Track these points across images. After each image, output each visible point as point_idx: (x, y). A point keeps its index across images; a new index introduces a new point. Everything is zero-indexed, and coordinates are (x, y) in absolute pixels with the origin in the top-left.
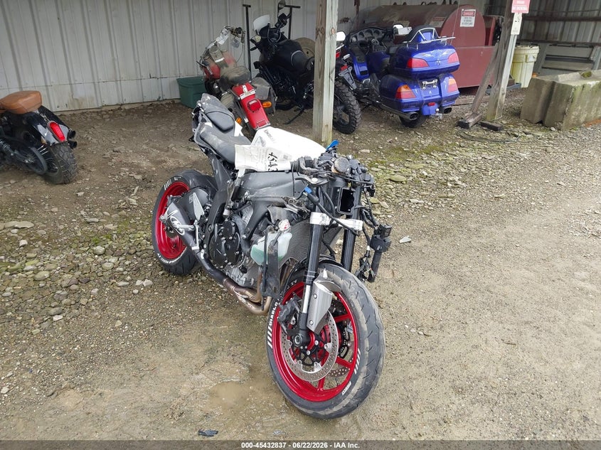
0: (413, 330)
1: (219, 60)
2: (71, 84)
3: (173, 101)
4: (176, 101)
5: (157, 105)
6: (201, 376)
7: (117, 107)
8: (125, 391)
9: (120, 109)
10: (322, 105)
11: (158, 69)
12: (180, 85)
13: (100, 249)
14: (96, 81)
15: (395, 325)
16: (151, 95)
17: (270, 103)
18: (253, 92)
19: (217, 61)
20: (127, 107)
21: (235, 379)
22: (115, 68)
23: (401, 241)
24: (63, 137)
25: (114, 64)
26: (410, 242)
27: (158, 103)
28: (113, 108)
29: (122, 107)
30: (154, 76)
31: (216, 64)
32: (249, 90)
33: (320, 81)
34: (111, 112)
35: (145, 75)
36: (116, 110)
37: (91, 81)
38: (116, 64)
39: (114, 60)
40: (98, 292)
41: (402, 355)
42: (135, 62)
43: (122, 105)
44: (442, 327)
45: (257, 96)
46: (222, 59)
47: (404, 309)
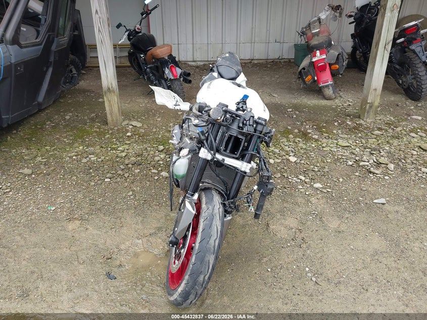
0: (309, 275)
1: (315, 31)
2: (222, 43)
3: (289, 60)
4: (292, 61)
5: (277, 62)
6: (140, 241)
7: (249, 61)
8: (98, 232)
9: (251, 62)
10: (373, 71)
11: (282, 36)
12: (295, 49)
13: (161, 148)
14: (238, 42)
15: (299, 265)
16: (274, 55)
17: (337, 66)
18: (324, 56)
19: (313, 32)
20: (256, 62)
21: (156, 252)
22: (252, 34)
23: (375, 201)
24: (177, 76)
25: (252, 31)
26: (383, 204)
27: (278, 60)
28: (246, 61)
29: (253, 62)
30: (279, 41)
31: (312, 33)
32: (321, 54)
33: (375, 50)
34: (244, 64)
35: (272, 40)
36: (248, 63)
37: (236, 42)
38: (254, 31)
39: (252, 28)
40: (139, 172)
41: (281, 288)
42: (267, 30)
43: (252, 60)
44: (339, 282)
45: (326, 60)
46: (318, 30)
47: (319, 255)
